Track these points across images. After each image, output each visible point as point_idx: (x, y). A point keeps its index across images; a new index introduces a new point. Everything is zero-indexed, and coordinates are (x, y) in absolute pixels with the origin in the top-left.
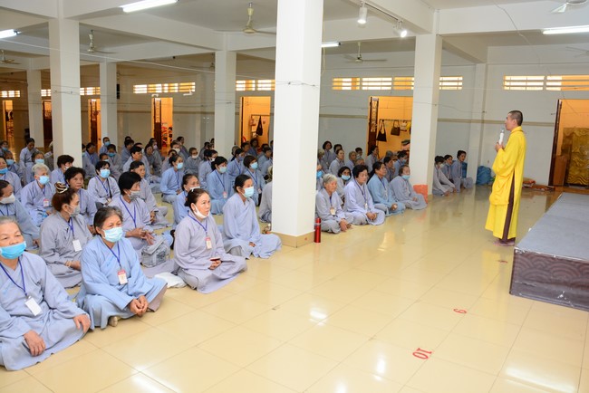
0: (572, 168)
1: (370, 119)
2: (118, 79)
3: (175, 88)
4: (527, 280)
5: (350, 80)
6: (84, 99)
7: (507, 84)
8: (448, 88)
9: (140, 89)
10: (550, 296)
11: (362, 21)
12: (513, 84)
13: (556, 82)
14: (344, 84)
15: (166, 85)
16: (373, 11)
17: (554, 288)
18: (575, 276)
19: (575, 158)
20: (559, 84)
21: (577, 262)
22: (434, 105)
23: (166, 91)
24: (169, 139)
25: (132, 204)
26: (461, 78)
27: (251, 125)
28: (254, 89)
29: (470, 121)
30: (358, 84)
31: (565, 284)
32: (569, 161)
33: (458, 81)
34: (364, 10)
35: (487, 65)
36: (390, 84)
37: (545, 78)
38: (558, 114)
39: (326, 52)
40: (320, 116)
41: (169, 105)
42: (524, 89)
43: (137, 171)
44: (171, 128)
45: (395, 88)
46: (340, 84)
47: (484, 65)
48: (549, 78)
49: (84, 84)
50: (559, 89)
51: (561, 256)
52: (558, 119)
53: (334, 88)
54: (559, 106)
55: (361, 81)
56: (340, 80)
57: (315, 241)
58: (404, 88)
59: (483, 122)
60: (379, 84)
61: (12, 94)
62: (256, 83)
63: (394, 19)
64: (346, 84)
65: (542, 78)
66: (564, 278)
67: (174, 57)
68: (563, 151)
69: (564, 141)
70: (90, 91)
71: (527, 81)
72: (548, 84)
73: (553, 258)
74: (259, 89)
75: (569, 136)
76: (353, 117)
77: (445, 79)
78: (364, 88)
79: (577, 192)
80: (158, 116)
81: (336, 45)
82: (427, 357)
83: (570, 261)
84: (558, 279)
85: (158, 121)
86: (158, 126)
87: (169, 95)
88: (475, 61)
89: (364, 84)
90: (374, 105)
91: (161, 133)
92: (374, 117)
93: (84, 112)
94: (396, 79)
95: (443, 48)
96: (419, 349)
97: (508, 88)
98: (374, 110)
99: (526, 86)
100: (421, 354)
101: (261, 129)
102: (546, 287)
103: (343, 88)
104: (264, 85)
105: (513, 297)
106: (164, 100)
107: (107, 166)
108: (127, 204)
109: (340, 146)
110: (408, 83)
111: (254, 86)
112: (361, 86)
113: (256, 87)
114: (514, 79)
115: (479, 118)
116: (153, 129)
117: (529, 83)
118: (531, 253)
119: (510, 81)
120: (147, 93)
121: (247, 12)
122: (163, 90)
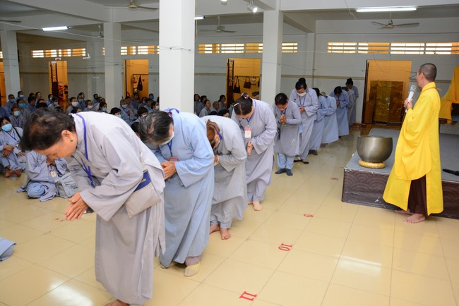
0: (377, 110)
1: (228, 76)
2: (18, 46)
3: (69, 53)
4: (354, 191)
5: (211, 46)
7: (330, 48)
8: (287, 52)
9: (38, 54)
10: (369, 201)
12: (334, 48)
13: (364, 47)
14: (206, 49)
15: (60, 50)
17: (372, 195)
19: (379, 103)
20: (367, 48)
22: (278, 64)
23: (60, 56)
24: (64, 95)
26: (296, 44)
27: (133, 82)
28: (134, 54)
30: (218, 49)
31: (380, 192)
32: (375, 105)
33: (294, 46)
35: (316, 34)
36: (243, 48)
37: (357, 44)
38: (367, 71)
41: (63, 67)
42: (342, 52)
44: (66, 87)
45: (247, 52)
46: (204, 49)
47: (313, 34)
48: (360, 44)
50: (366, 52)
51: (377, 172)
52: (367, 75)
53: (199, 52)
54: (368, 65)
55: (221, 47)
56: (203, 45)
58: (253, 52)
59: (313, 77)
60: (234, 48)
62: (137, 49)
64: (208, 49)
65: (355, 44)
66: (379, 188)
68: (371, 98)
69: (371, 90)
71: (343, 46)
72: (359, 48)
73: (371, 174)
74: (139, 53)
75: (375, 86)
76: (214, 74)
77: (286, 44)
78: (222, 52)
79: (381, 127)
80: (54, 77)
81: (202, 18)
82: (289, 249)
83: (383, 175)
84: (375, 188)
85: (55, 80)
86: (55, 85)
87: (63, 59)
88: (306, 30)
89: (222, 49)
90: (231, 65)
91: (58, 90)
92: (231, 75)
94: (247, 44)
95: (284, 21)
96: (282, 245)
97: (330, 52)
98: (231, 69)
99: (343, 50)
100: (285, 248)
101: (141, 86)
102: (366, 195)
103: (206, 52)
104: (144, 50)
105: (345, 203)
106: (59, 63)
110: (256, 48)
111: (135, 51)
112: (220, 50)
113: (137, 52)
114: (334, 44)
115: (311, 74)
116: (51, 87)
117: (345, 48)
118: (356, 171)
119: (332, 46)
120: (45, 58)
122: (57, 55)
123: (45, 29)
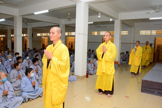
0: (160, 56)
2: (32, 32)
4: (146, 88)
5: (97, 32)
6: (23, 37)
7: (141, 33)
8: (124, 34)
9: (39, 35)
10: (153, 93)
11: (99, 17)
12: (142, 33)
13: (154, 32)
14: (95, 33)
16: (102, 14)
17: (154, 90)
18: (160, 87)
19: (161, 53)
20: (155, 33)
21: (160, 83)
22: (120, 39)
23: (46, 35)
25: (36, 67)
26: (128, 32)
27: (69, 45)
28: (70, 35)
29: (130, 43)
30: (99, 33)
31: (157, 89)
32: (159, 54)
34: (100, 14)
35: (135, 28)
37: (151, 31)
38: (155, 41)
39: (89, 25)
40: (88, 42)
41: (46, 39)
43: (37, 57)
44: (47, 45)
46: (94, 33)
47: (134, 28)
48: (152, 31)
49: (23, 33)
51: (155, 81)
52: (155, 42)
53: (93, 34)
54: (155, 39)
55: (100, 33)
56: (94, 32)
57: (87, 77)
59: (134, 43)
61: (3, 36)
62: (71, 33)
63: (108, 16)
65: (150, 31)
66: (156, 87)
67: (48, 26)
68: (157, 51)
69: (157, 48)
70: (25, 35)
71: (146, 32)
72: (152, 33)
73: (153, 82)
74: (72, 35)
75: (159, 47)
76: (98, 42)
77: (123, 32)
78: (101, 34)
80: (43, 42)
81: (93, 23)
83: (158, 83)
84: (155, 87)
88: (131, 27)
89: (101, 33)
91: (44, 47)
93: (23, 41)
95: (122, 23)
97: (141, 34)
99: (146, 33)
101: (72, 46)
102: (151, 90)
104: (73, 34)
105: (142, 93)
107: (28, 56)
108: (34, 66)
109: (94, 50)
110: (113, 33)
111: (70, 34)
112: (100, 34)
113: (71, 34)
114: (142, 31)
115: (133, 43)
116: (42, 46)
117: (147, 33)
118: (147, 80)
119: (141, 32)
120: (41, 36)
121: (68, 14)
122: (45, 35)
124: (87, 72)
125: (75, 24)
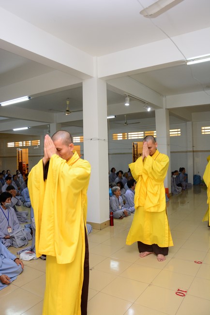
1: (134, 154)
3: (29, 143)
5: (121, 134)
8: (173, 135)
9: (11, 145)
11: (127, 105)
12: (206, 131)
14: (118, 137)
15: (24, 142)
16: (132, 99)
22: (168, 145)
25: (7, 210)
26: (179, 130)
29: (187, 152)
30: (126, 136)
33: (178, 131)
34: (128, 99)
36: (143, 135)
39: (110, 121)
40: (109, 154)
41: (26, 153)
44: (27, 165)
46: (116, 137)
47: (191, 122)
53: (114, 139)
55: (128, 135)
56: (116, 135)
57: (111, 225)
59: (193, 151)
60: (137, 135)
63: (144, 102)
76: (124, 154)
77: (171, 131)
78: (129, 138)
80: (20, 159)
81: (113, 117)
82: (184, 295)
85: (20, 161)
86: (21, 164)
87: (26, 147)
88: (186, 120)
90: (135, 147)
91: (22, 167)
92: (136, 153)
94: (146, 132)
95: (170, 115)
96: (179, 290)
97: (204, 133)
98: (135, 149)
100: (181, 293)
103: (118, 139)
104: (77, 139)
106: (24, 150)
108: (4, 210)
110: (152, 134)
112: (128, 137)
114: (206, 128)
115: (192, 150)
116: (18, 165)
119: (204, 129)
120: (15, 147)
121: (66, 103)
122: (23, 145)
123: (14, 130)
124: (111, 213)
125: (82, 120)
